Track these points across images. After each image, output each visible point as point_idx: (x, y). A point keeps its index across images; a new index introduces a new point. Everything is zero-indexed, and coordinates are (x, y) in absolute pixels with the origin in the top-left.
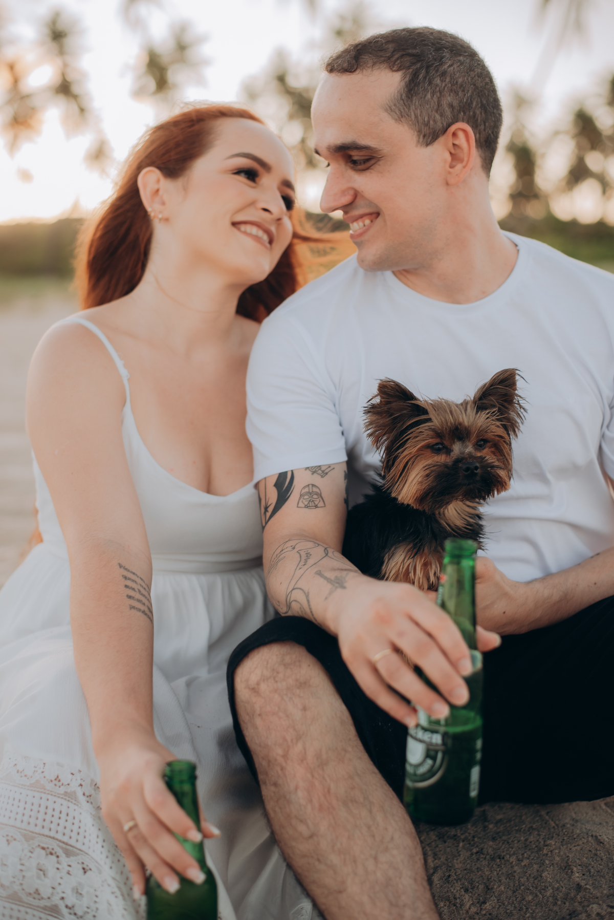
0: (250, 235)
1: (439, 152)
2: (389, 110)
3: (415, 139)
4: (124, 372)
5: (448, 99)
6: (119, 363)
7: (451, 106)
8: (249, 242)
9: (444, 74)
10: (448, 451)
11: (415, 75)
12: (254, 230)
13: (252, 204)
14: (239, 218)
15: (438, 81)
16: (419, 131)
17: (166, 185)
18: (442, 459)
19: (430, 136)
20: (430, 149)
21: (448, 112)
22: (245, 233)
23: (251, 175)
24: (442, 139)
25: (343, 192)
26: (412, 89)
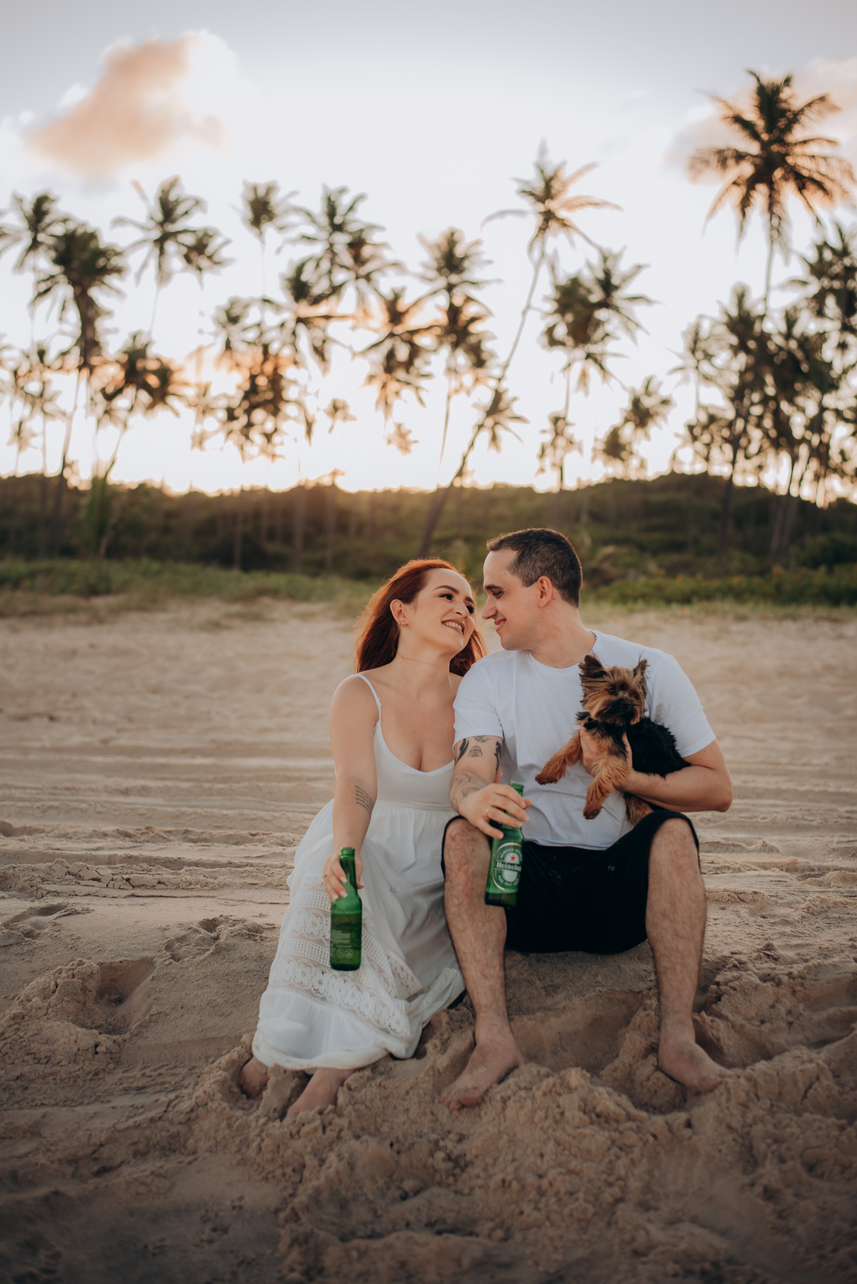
0: (451, 627)
1: (534, 590)
2: (509, 569)
3: (521, 583)
4: (379, 704)
5: (539, 564)
6: (377, 699)
7: (541, 568)
8: (452, 631)
9: (537, 553)
10: (616, 694)
11: (523, 553)
12: (453, 624)
13: (451, 610)
14: (445, 619)
15: (534, 555)
16: (523, 580)
17: (405, 608)
18: (614, 698)
19: (529, 582)
20: (529, 588)
21: (539, 571)
22: (449, 626)
23: (449, 597)
24: (535, 584)
25: (492, 609)
26: (520, 560)
